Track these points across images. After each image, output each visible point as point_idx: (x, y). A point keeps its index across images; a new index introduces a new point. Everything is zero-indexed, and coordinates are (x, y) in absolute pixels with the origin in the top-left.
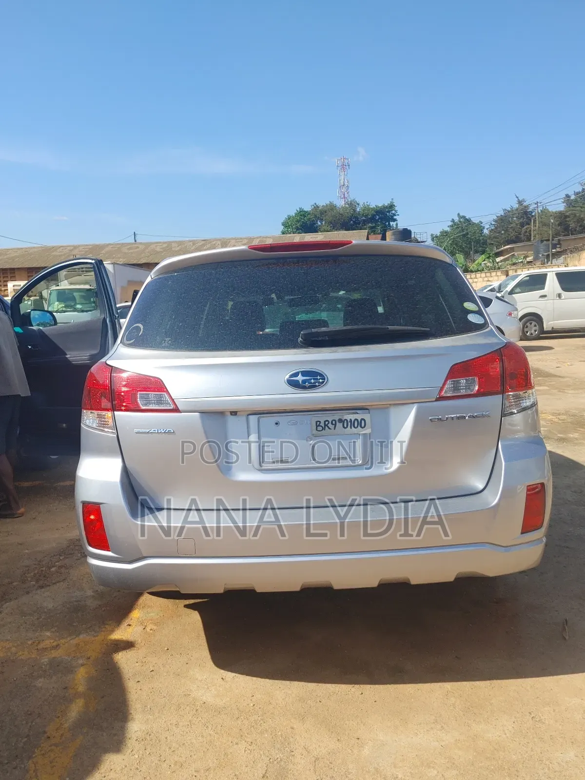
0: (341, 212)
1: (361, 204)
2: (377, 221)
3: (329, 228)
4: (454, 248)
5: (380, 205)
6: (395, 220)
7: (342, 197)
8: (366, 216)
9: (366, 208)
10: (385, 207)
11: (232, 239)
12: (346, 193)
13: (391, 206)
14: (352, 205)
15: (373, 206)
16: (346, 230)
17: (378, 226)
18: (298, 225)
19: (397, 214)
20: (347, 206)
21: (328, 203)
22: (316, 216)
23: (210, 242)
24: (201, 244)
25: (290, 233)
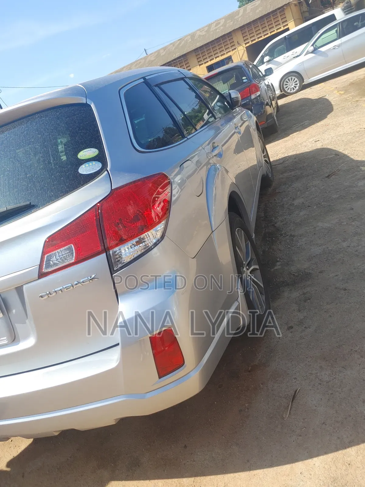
11: (198, 30)
23: (184, 40)
24: (178, 43)
25: (245, 5)
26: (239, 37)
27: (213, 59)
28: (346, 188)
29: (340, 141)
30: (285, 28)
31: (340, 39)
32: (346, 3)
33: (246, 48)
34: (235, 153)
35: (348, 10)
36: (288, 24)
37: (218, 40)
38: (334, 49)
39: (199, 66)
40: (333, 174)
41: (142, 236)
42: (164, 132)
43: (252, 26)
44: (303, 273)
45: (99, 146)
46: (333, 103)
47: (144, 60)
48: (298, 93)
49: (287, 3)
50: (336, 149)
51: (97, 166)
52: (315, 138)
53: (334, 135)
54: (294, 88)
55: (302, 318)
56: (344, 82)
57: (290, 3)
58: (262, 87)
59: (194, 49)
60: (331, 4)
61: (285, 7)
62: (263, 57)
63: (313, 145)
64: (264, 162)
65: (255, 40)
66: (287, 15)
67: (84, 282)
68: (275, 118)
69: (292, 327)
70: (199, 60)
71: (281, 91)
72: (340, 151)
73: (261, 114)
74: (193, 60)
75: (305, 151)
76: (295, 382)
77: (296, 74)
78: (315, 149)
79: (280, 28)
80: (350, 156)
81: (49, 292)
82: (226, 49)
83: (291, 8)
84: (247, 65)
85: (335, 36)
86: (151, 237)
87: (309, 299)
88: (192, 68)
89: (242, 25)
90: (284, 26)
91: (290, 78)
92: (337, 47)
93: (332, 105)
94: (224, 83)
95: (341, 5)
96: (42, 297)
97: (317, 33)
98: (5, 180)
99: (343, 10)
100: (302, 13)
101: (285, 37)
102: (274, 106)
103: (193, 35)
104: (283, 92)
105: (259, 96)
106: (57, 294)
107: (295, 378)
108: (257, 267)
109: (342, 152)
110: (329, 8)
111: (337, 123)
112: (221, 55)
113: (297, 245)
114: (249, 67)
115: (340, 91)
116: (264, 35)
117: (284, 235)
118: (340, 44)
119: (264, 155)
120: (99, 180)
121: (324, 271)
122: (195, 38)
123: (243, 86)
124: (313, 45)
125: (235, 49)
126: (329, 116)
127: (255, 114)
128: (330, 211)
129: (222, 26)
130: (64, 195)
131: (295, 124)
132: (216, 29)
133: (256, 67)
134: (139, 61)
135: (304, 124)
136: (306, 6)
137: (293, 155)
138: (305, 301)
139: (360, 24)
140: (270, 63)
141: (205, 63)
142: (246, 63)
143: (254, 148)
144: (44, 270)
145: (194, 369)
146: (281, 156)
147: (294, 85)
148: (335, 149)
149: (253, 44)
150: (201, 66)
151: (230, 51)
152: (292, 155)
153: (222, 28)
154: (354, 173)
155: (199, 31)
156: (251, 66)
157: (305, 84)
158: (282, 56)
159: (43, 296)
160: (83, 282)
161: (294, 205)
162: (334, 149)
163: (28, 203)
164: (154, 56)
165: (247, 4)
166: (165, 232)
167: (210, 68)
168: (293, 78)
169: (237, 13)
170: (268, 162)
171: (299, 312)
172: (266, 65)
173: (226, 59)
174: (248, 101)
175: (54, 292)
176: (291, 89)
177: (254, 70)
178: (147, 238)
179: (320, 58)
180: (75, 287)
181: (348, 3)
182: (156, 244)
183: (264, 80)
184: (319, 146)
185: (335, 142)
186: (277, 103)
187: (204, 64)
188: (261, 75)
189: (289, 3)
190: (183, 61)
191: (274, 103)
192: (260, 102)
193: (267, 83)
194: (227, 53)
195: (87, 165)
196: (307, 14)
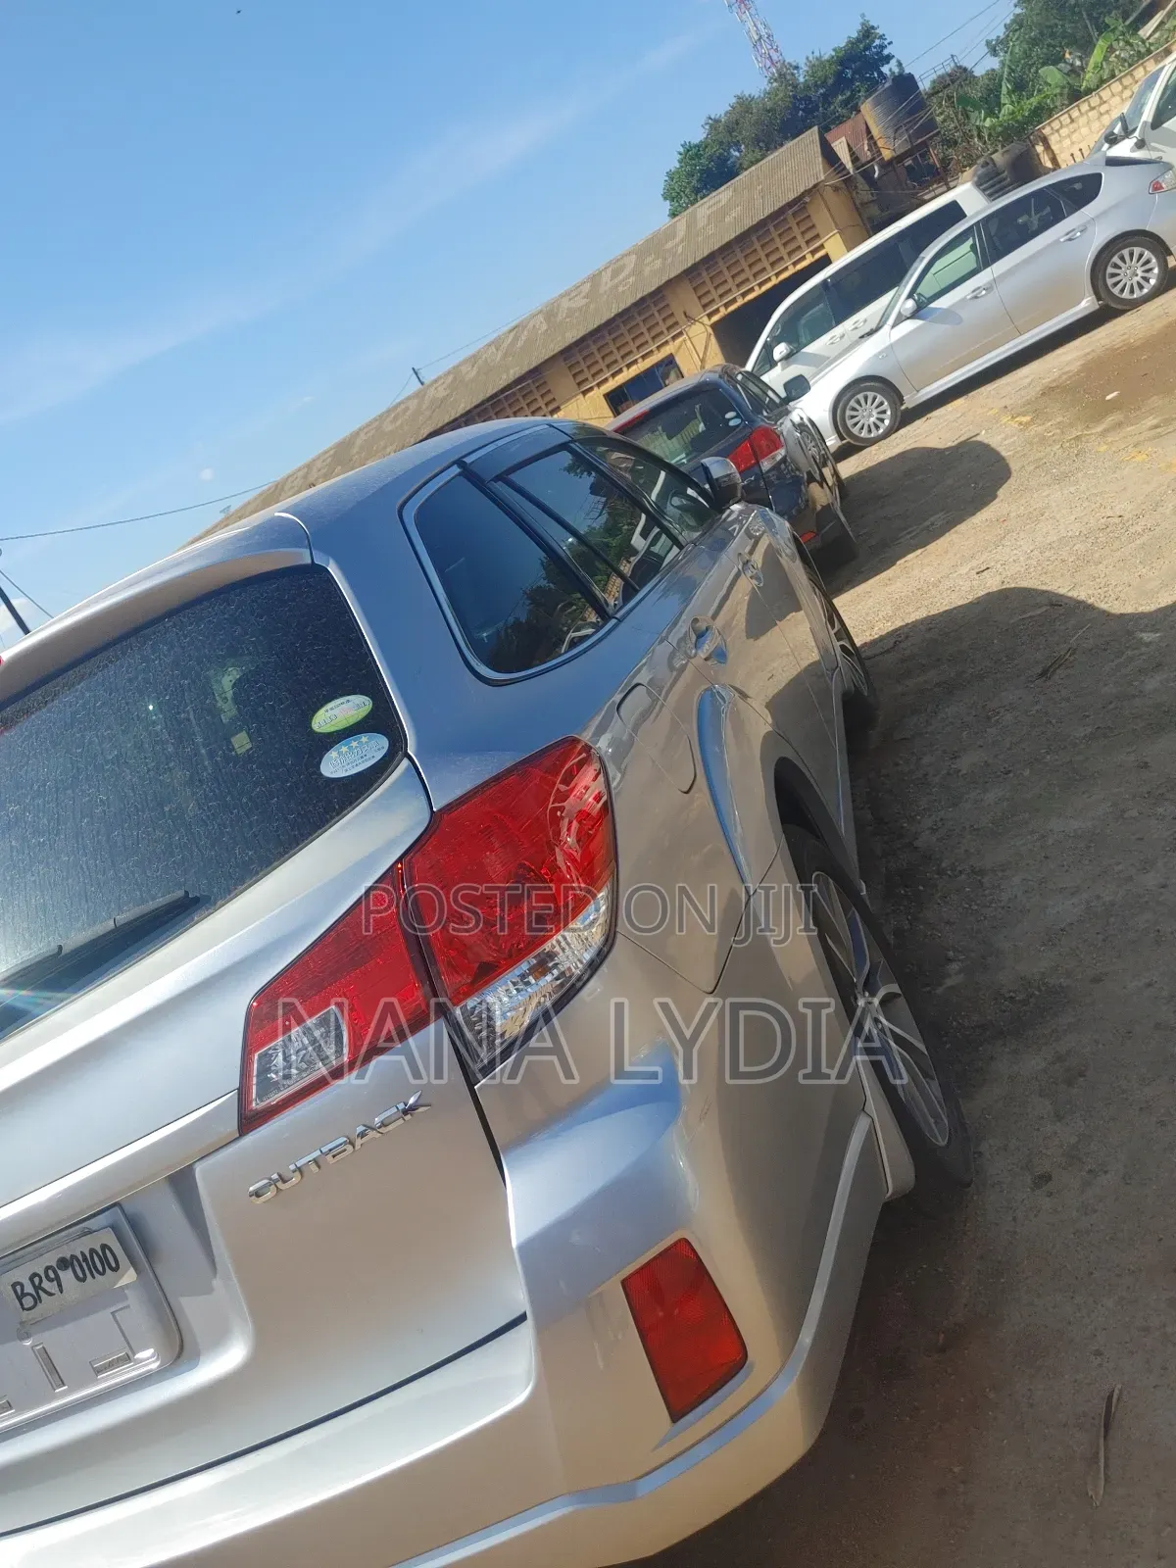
0: (769, 104)
1: (802, 63)
2: (852, 81)
3: (758, 154)
4: (1049, 45)
5: (843, 45)
6: (888, 58)
7: (769, 63)
8: (824, 83)
9: (816, 66)
10: (853, 44)
11: (562, 296)
12: (772, 53)
13: (868, 32)
14: (784, 75)
15: (828, 53)
16: (794, 136)
17: (859, 91)
18: (694, 182)
19: (886, 43)
20: (775, 84)
21: (734, 100)
22: (721, 143)
23: (526, 327)
24: (510, 340)
25: (687, 208)
26: (685, 299)
27: (620, 371)
28: (1111, 703)
29: (1056, 563)
30: (818, 255)
31: (989, 269)
32: (982, 167)
33: (714, 326)
34: (749, 636)
35: (991, 184)
36: (825, 245)
37: (624, 316)
38: (976, 297)
39: (581, 396)
40: (1058, 663)
41: (547, 947)
42: (528, 602)
43: (721, 263)
44: (1040, 991)
45: (370, 684)
46: (1004, 454)
47: (416, 401)
48: (893, 436)
49: (811, 186)
50: (1049, 588)
51: (375, 747)
52: (974, 563)
53: (1031, 548)
54: (878, 423)
55: (1073, 1140)
56: (1025, 387)
57: (821, 184)
58: (785, 433)
59: (560, 349)
60: (939, 174)
61: (807, 199)
62: (768, 349)
63: (974, 583)
64: (838, 651)
65: (734, 300)
66: (815, 219)
67: (385, 1122)
68: (843, 519)
69: (1046, 1178)
70: (580, 378)
71: (842, 438)
72: (1062, 591)
73: (799, 511)
74: (562, 382)
75: (954, 606)
76: (1100, 1365)
77: (877, 384)
78: (983, 593)
79: (804, 258)
80: (1096, 605)
81: (280, 1176)
82: (654, 338)
83: (823, 199)
84: (731, 377)
85: (971, 262)
86: (575, 944)
87: (1082, 1075)
88: (563, 403)
89: (689, 265)
90: (813, 252)
91: (860, 396)
92: (984, 292)
93: (1003, 459)
94: (670, 437)
95: (969, 172)
96: (257, 1194)
97: (918, 260)
98: (98, 832)
99: (978, 185)
100: (857, 209)
101: (825, 282)
102: (830, 484)
103: (550, 313)
104: (848, 440)
105: (784, 460)
106: (304, 1179)
107: (1098, 1353)
108: (895, 988)
109: (1070, 594)
110: (935, 186)
111: (1031, 510)
112: (644, 357)
113: (1000, 901)
114: (737, 382)
115: (1018, 415)
116: (760, 285)
117: (949, 872)
118: (989, 283)
119: (836, 630)
120: (387, 790)
121: (1106, 974)
122: (559, 318)
123: (730, 439)
124: (910, 296)
125: (681, 334)
126: (1001, 492)
127: (781, 514)
128: (1076, 780)
129: (632, 273)
130: (287, 853)
131: (906, 529)
132: (617, 286)
133: (754, 377)
134: (403, 406)
135: (932, 524)
136: (867, 187)
137: (922, 621)
138: (1070, 1083)
139: (1035, 220)
140: (794, 362)
141: (599, 385)
142: (726, 373)
143: (802, 612)
144: (254, 1105)
145: (780, 1371)
146: (883, 628)
147: (876, 415)
148: (1044, 588)
149: (733, 312)
150: (587, 396)
151: (667, 342)
152: (916, 620)
153: (631, 280)
154: (1123, 653)
155: (566, 299)
156: (740, 377)
157: (907, 408)
158: (825, 339)
159: (260, 1192)
160: (383, 1124)
161: (960, 774)
162: (1039, 588)
163: (180, 893)
164: (445, 386)
165: (692, 204)
166: (614, 921)
167: (617, 400)
168: (871, 395)
169: (669, 233)
170: (851, 651)
171: (1059, 1121)
172: (783, 369)
173: (658, 365)
174: (753, 478)
175: (294, 1171)
176: (869, 426)
177: (751, 386)
178: (563, 950)
179: (939, 330)
180: (359, 1142)
181: (987, 164)
182: (593, 967)
183: (788, 413)
184: (992, 583)
185: (1040, 568)
186: (836, 474)
187: (596, 389)
188: (777, 400)
189: (815, 186)
190: (533, 387)
191: (827, 472)
192: (788, 476)
193: (797, 420)
194: (658, 348)
195: (344, 749)
196: (874, 211)
